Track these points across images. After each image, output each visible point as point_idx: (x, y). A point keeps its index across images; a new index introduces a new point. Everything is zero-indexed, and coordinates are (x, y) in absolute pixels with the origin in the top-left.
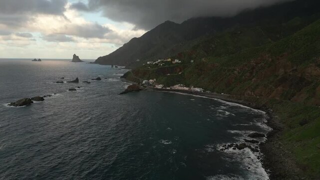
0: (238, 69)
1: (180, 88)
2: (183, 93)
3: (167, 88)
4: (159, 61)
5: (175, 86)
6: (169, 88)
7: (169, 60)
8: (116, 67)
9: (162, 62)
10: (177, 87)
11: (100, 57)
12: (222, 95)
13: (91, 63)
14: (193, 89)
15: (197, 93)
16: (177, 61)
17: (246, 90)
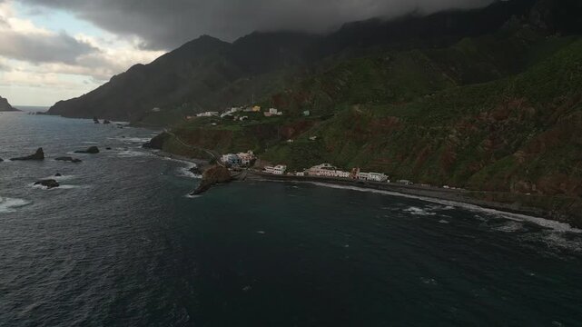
0: (455, 131)
1: (328, 173)
2: (343, 184)
3: (298, 174)
4: (233, 110)
5: (312, 169)
6: (302, 174)
7: (256, 108)
8: (105, 122)
9: (241, 113)
10: (318, 170)
11: (61, 101)
12: (446, 191)
13: (39, 113)
14: (360, 175)
15: (374, 184)
16: (273, 111)
17: (509, 178)
